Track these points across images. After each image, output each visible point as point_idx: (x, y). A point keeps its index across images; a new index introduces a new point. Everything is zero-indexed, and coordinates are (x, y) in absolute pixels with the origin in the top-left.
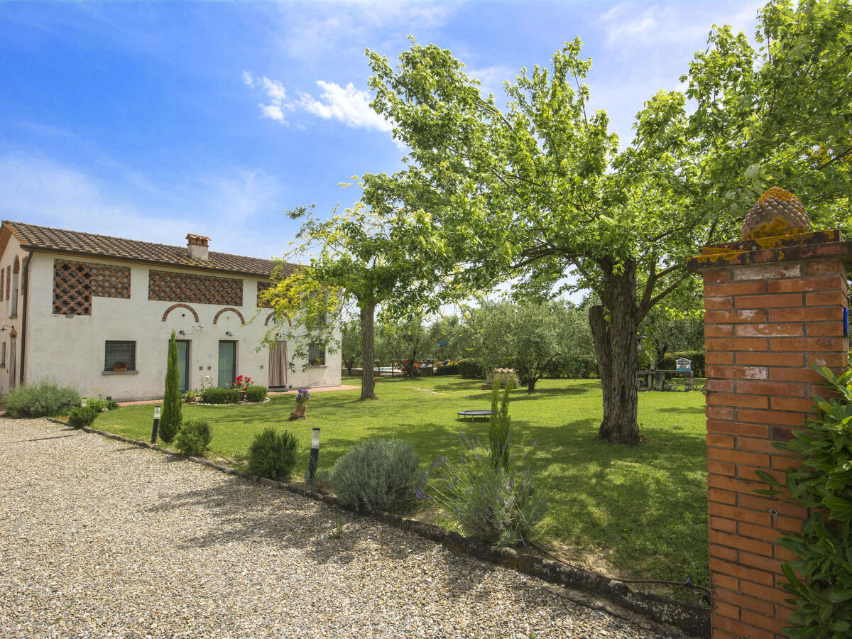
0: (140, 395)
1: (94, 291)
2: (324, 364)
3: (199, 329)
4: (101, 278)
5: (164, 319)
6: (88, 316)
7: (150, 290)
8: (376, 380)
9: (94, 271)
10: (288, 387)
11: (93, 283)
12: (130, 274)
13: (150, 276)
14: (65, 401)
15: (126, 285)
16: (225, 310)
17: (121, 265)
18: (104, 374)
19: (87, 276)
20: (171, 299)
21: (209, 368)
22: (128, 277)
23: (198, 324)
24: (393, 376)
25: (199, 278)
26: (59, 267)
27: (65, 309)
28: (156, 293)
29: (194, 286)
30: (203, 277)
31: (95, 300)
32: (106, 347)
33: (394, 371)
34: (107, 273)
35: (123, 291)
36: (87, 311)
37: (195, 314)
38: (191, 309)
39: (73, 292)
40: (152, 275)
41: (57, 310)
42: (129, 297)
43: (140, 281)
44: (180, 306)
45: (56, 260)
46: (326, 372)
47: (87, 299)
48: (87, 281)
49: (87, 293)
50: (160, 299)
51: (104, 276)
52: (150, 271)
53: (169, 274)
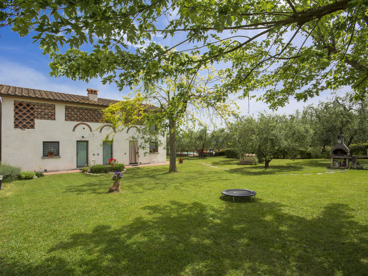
0: (62, 168)
1: (36, 117)
2: (157, 152)
3: (92, 135)
4: (40, 110)
5: (74, 130)
6: (33, 129)
7: (66, 116)
8: (183, 160)
9: (36, 107)
10: (139, 163)
11: (36, 113)
12: (55, 108)
13: (65, 109)
14: (8, 174)
15: (53, 114)
16: (106, 126)
17: (50, 103)
18: (42, 158)
19: (32, 109)
20: (77, 121)
21: (98, 154)
22: (54, 109)
23: (92, 133)
24: (194, 157)
25: (92, 110)
26: (17, 105)
27: (20, 126)
28: (69, 117)
29: (89, 114)
30: (94, 110)
31: (36, 121)
32: (43, 144)
33: (195, 154)
34: (43, 107)
35: (52, 117)
36: (32, 127)
37: (90, 127)
38: (88, 126)
39: (25, 117)
40: (67, 109)
41: (16, 126)
42: (55, 119)
43: (60, 111)
44: (82, 124)
45: (15, 101)
46: (159, 155)
47: (32, 120)
48: (32, 112)
49: (32, 118)
50: (72, 120)
51: (41, 109)
52: (66, 106)
53: (76, 108)
